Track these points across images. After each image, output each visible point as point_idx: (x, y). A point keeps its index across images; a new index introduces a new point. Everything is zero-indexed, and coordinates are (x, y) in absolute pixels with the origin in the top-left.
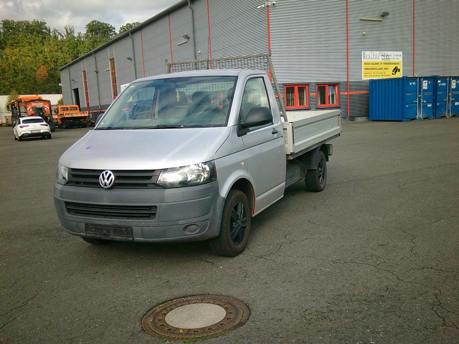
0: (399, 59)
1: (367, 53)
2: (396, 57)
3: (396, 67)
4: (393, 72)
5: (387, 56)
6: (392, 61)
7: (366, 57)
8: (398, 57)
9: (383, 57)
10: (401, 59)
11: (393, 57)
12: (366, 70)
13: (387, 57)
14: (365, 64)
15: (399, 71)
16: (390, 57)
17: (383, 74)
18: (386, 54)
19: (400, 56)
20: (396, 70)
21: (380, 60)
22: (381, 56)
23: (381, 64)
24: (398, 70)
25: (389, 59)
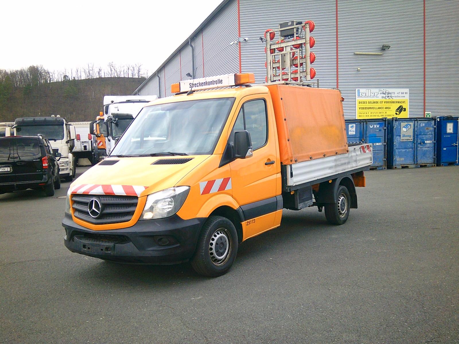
0: (404, 97)
1: (362, 90)
2: (400, 95)
3: (400, 106)
4: (396, 111)
5: (388, 93)
6: (395, 99)
7: (361, 95)
8: (403, 95)
9: (384, 96)
10: (407, 97)
11: (396, 95)
12: (361, 110)
13: (389, 95)
14: (360, 103)
15: (405, 110)
16: (393, 95)
17: (383, 114)
18: (387, 92)
19: (406, 93)
20: (401, 109)
21: (379, 98)
22: (381, 93)
23: (381, 102)
24: (403, 110)
25: (391, 97)
